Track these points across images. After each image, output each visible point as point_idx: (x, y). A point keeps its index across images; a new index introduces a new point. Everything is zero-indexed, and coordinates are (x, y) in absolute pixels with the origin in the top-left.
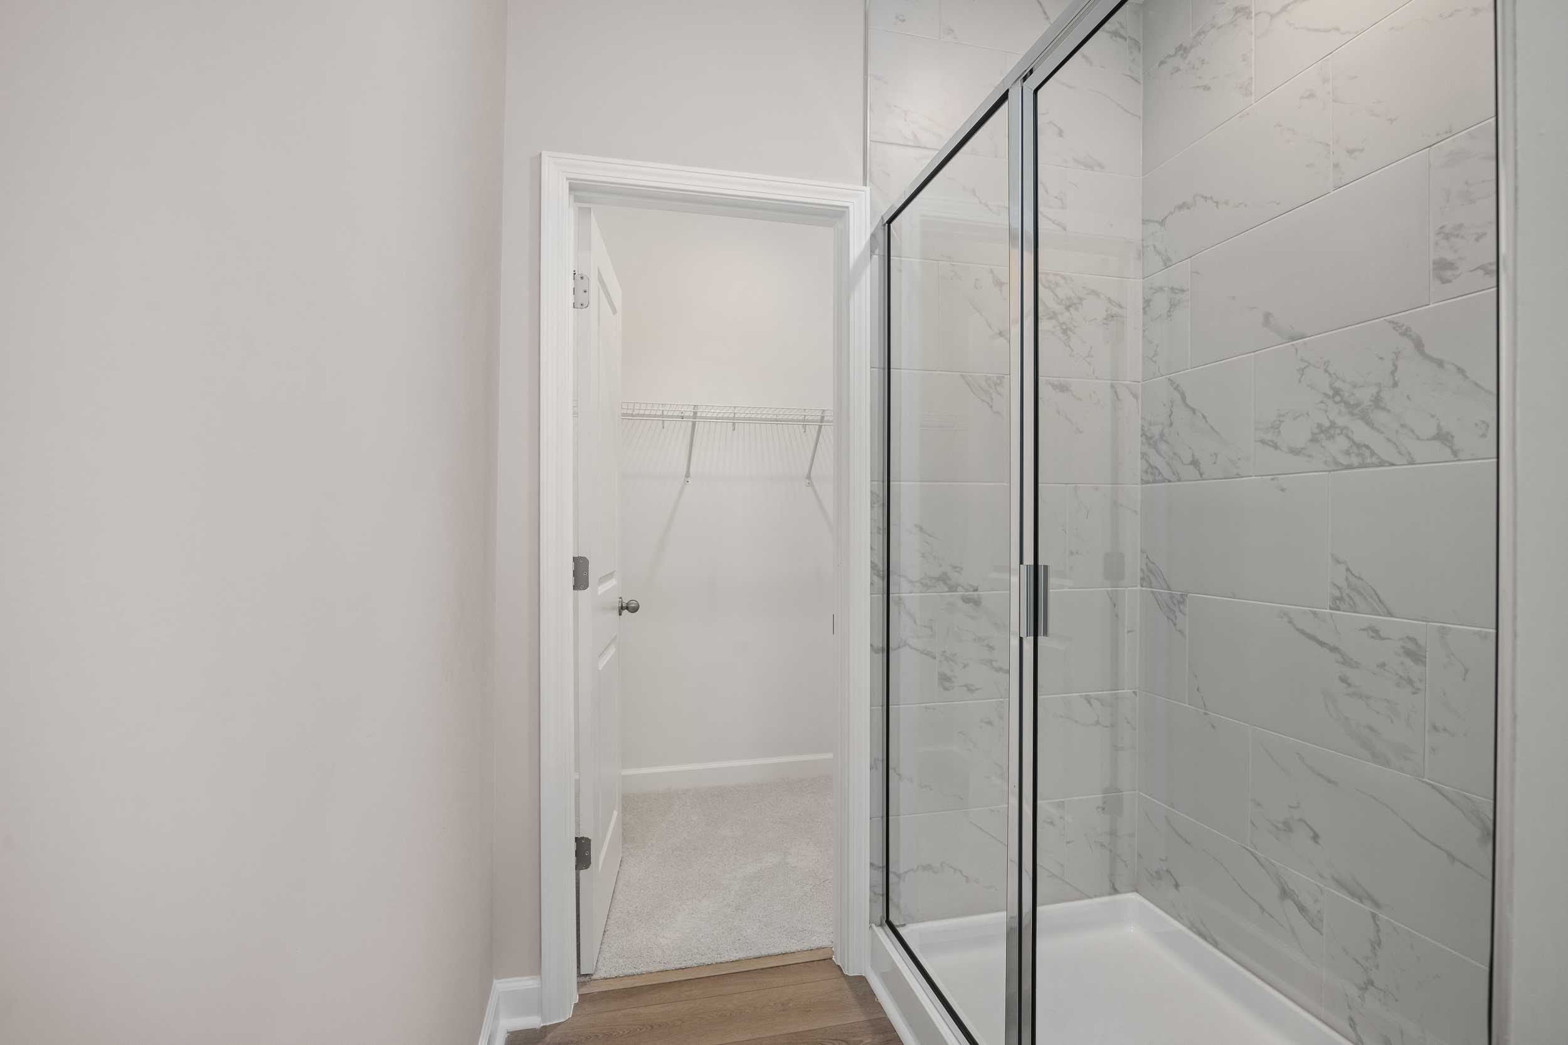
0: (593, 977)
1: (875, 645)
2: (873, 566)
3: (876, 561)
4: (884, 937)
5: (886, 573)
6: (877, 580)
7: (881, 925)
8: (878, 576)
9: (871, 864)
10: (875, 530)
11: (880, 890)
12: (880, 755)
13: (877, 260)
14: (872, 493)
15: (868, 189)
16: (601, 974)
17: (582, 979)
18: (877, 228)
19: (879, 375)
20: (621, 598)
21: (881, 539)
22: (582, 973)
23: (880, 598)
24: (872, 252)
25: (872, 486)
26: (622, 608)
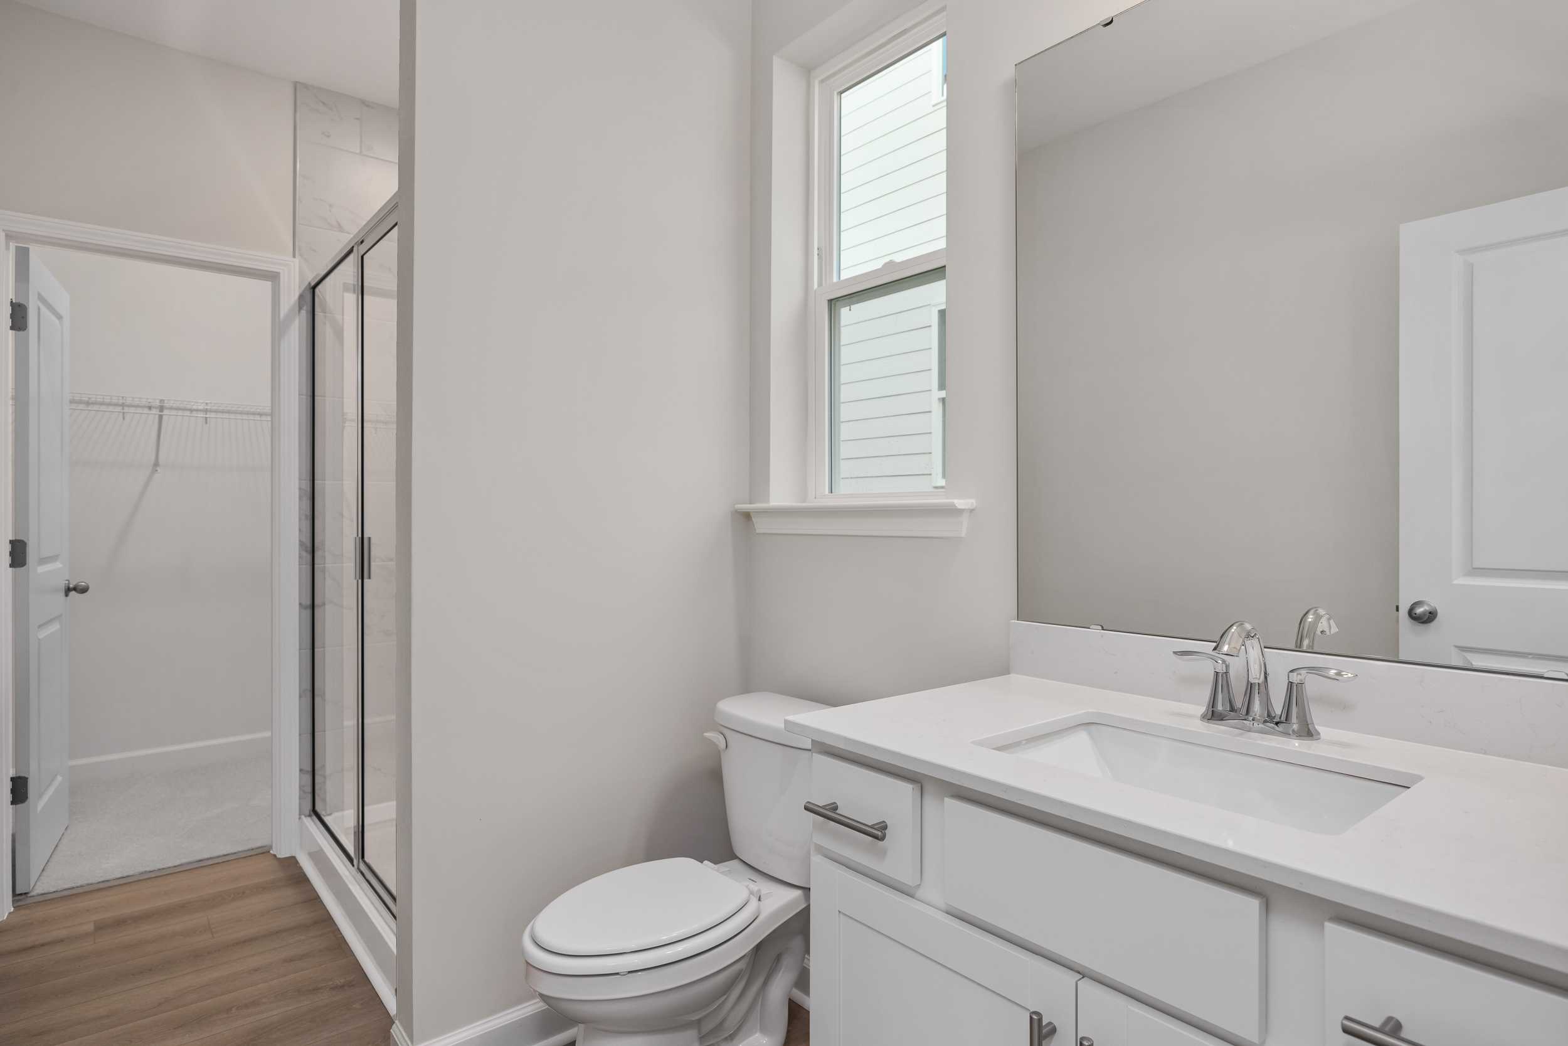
0: (29, 895)
1: (304, 603)
2: (301, 544)
3: (304, 540)
4: (312, 825)
5: (312, 548)
6: (304, 554)
7: (310, 816)
8: (306, 551)
9: (301, 770)
10: (303, 517)
11: (309, 789)
12: (309, 687)
13: (305, 314)
14: (300, 489)
15: (297, 260)
16: (39, 890)
17: (17, 898)
18: (304, 291)
19: (306, 400)
20: (68, 581)
21: (307, 524)
22: (18, 892)
23: (309, 568)
24: (300, 308)
25: (300, 484)
26: (68, 590)
